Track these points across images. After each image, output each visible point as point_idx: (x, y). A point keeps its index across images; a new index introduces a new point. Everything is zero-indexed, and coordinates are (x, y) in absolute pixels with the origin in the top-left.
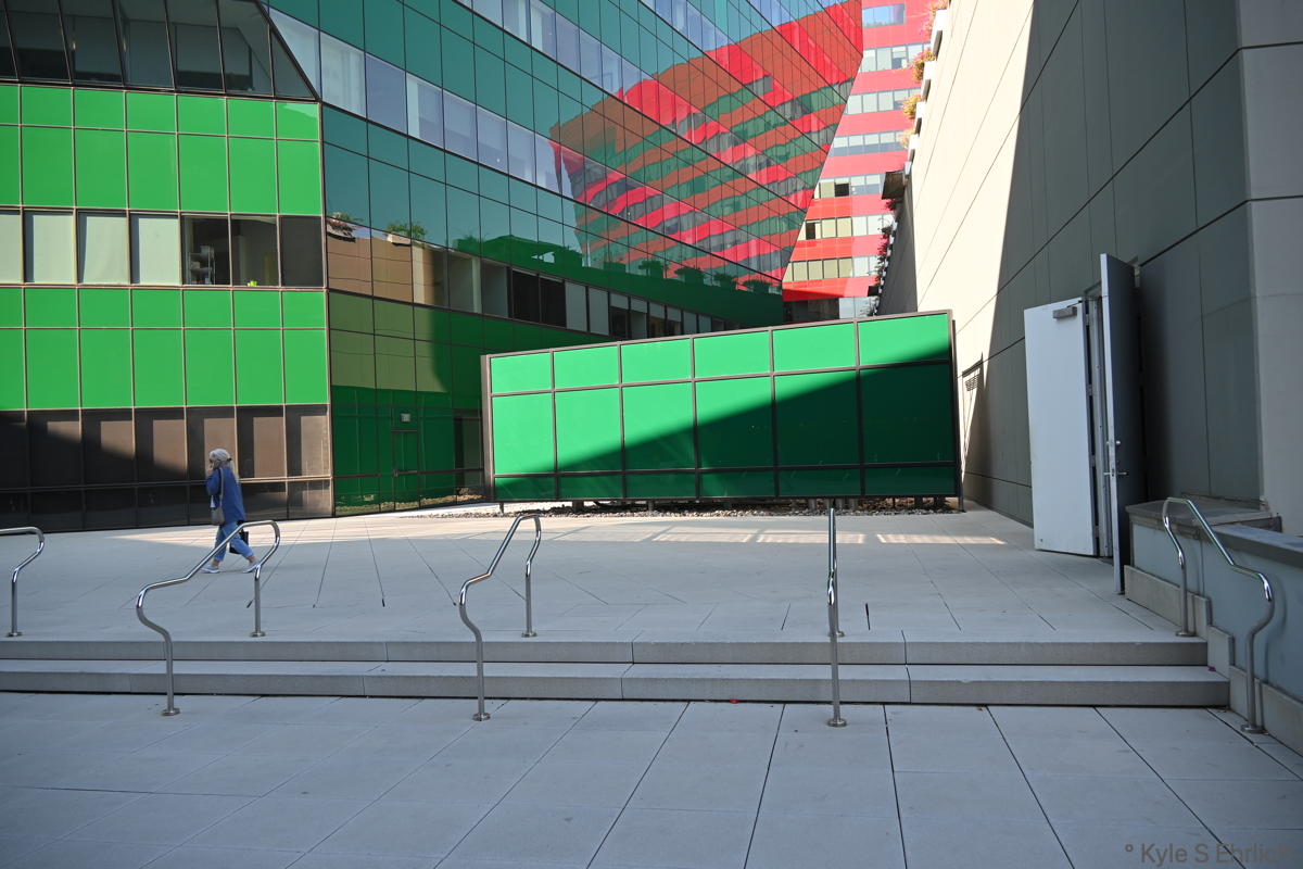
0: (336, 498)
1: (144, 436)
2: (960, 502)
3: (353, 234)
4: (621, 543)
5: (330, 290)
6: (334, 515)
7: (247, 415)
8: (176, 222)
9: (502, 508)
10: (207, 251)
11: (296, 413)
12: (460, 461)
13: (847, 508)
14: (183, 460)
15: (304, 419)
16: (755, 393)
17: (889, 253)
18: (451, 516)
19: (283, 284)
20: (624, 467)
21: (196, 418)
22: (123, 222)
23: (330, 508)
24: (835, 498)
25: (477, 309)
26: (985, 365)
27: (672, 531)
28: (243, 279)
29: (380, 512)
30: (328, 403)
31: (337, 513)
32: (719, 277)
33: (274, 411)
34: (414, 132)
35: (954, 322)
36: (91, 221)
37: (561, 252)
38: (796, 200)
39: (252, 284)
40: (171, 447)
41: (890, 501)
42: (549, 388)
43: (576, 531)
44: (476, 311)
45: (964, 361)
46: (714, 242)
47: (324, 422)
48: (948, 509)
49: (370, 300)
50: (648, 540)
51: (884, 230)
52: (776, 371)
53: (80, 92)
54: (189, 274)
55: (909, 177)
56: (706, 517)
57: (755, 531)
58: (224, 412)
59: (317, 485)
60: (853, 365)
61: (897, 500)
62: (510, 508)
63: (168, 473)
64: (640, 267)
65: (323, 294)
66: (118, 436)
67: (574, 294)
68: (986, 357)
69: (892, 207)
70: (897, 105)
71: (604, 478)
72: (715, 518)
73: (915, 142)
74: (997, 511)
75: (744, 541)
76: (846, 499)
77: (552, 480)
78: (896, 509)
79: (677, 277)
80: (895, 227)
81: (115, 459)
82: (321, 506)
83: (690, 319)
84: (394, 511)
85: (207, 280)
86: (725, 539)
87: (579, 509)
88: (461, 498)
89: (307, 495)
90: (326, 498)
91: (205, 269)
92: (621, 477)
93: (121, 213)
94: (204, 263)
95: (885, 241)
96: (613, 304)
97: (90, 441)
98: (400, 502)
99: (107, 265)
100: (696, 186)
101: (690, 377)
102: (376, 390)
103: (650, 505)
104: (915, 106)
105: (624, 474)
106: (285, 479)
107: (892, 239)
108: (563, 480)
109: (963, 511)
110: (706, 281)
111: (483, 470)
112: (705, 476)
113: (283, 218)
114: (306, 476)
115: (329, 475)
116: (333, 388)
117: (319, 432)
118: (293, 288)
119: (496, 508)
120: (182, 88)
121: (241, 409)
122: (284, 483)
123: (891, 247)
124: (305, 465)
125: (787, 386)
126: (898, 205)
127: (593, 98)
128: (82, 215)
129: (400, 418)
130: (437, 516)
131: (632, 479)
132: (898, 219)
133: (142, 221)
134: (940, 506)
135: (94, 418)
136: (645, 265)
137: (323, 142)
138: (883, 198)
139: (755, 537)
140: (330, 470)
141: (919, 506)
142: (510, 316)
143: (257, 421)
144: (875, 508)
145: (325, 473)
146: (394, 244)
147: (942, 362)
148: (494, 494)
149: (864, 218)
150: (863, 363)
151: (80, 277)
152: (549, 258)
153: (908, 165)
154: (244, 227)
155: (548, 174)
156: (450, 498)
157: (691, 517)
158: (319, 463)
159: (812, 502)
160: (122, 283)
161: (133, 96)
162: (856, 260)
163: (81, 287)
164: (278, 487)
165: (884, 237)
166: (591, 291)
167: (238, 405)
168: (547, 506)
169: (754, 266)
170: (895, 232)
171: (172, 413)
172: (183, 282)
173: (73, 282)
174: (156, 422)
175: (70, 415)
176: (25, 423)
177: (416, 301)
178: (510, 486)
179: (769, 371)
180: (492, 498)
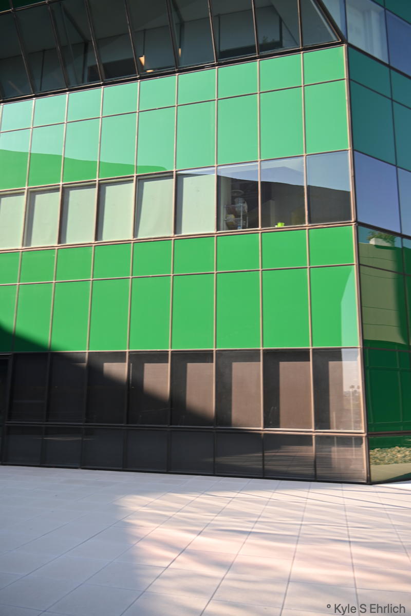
5: (359, 224)
6: (370, 482)
7: (274, 358)
8: (213, 177)
10: (241, 206)
11: (324, 357)
14: (211, 405)
15: (332, 363)
19: (310, 222)
21: (224, 361)
22: (171, 183)
23: (365, 471)
30: (359, 346)
31: (373, 479)
33: (300, 355)
36: (147, 185)
39: (280, 225)
40: (201, 390)
47: (355, 367)
49: (399, 238)
53: (145, 83)
58: (249, 356)
59: (348, 441)
63: (198, 417)
65: (353, 228)
82: (352, 467)
85: (240, 226)
89: (336, 452)
90: (359, 457)
93: (169, 175)
94: (237, 215)
97: (134, 383)
99: (156, 222)
106: (313, 431)
113: (309, 157)
114: (333, 431)
115: (362, 430)
118: (320, 225)
120: (222, 61)
121: (267, 353)
122: (311, 436)
124: (333, 416)
133: (186, 180)
135: (139, 359)
137: (349, 79)
140: (363, 424)
143: (283, 365)
145: (356, 428)
151: (135, 234)
158: (350, 416)
160: (168, 235)
161: (184, 77)
163: (136, 241)
164: (304, 440)
167: (265, 348)
171: (203, 356)
172: (218, 228)
173: (131, 238)
174: (190, 365)
175: (118, 357)
176: (85, 364)
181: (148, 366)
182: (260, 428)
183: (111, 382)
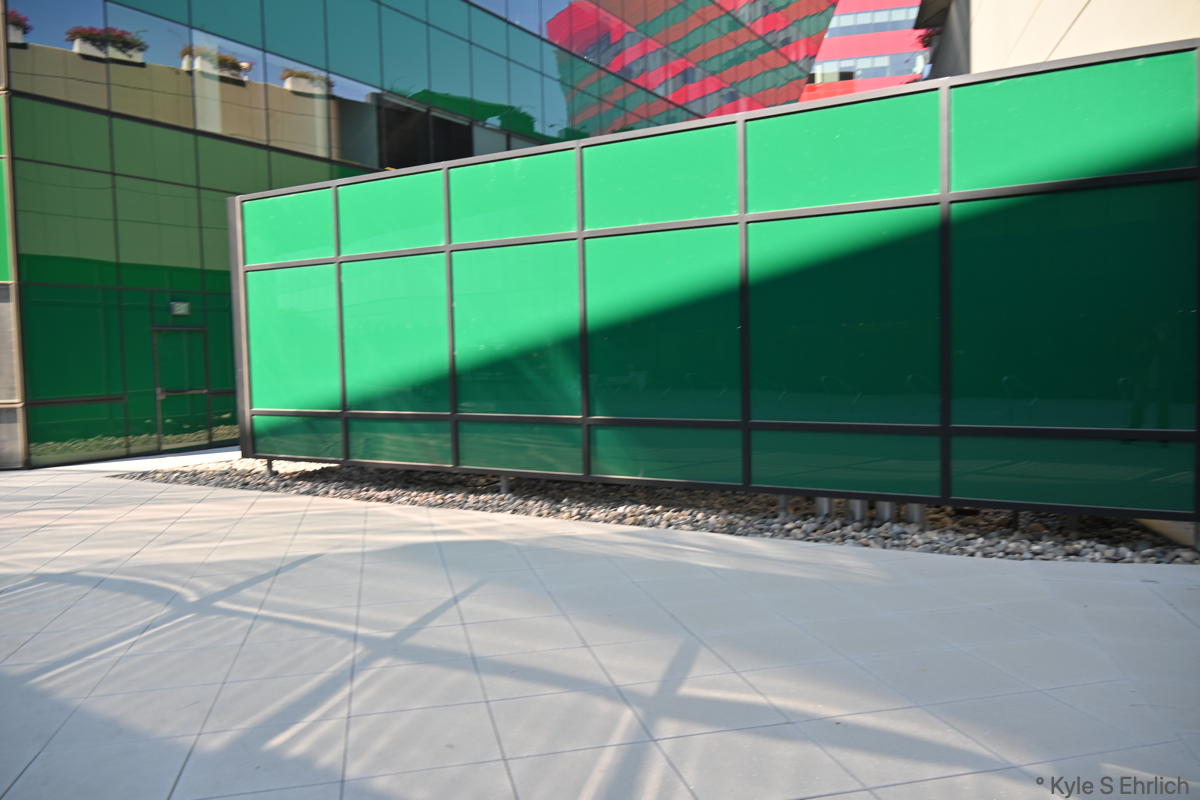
0: (28, 435)
5: (14, 93)
6: (27, 466)
9: (270, 465)
13: (902, 521)
20: (454, 403)
23: (21, 454)
30: (12, 283)
31: (32, 462)
42: (332, 255)
47: (6, 312)
52: (752, 213)
60: (934, 193)
62: (283, 467)
71: (420, 426)
77: (338, 424)
82: (6, 451)
90: (15, 436)
92: (448, 425)
101: (574, 230)
102: (118, 265)
103: (503, 483)
105: (455, 420)
108: (355, 424)
112: (601, 435)
115: (17, 400)
116: (23, 259)
117: (3, 330)
125: (775, 246)
126: (939, 34)
129: (169, 309)
132: (936, 55)
140: (18, 391)
145: (10, 396)
148: (253, 443)
150: (959, 188)
158: (2, 380)
159: (824, 504)
177: (201, 127)
178: (275, 431)
179: (735, 214)
180: (250, 449)
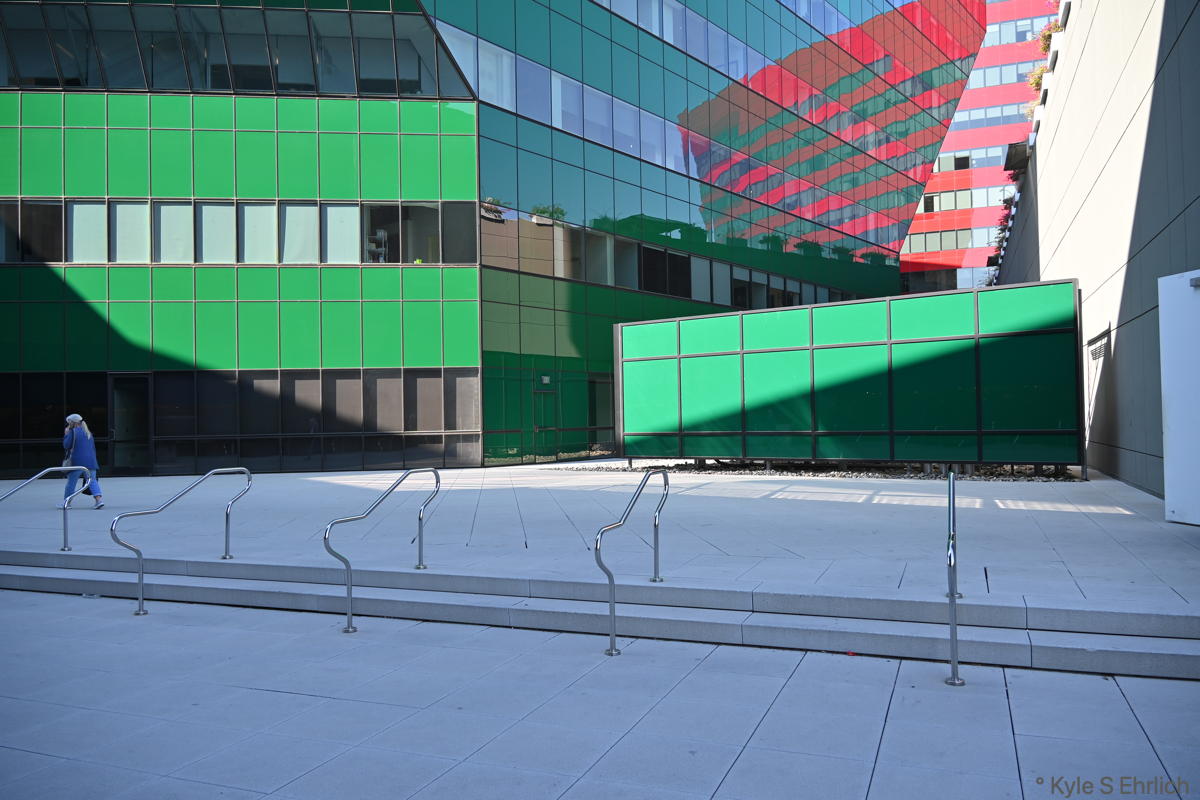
0: (485, 450)
1: (329, 394)
2: (1084, 471)
3: (503, 217)
4: (741, 499)
5: (483, 266)
6: (483, 466)
7: (412, 375)
8: (357, 210)
9: (630, 463)
10: (382, 234)
11: (453, 374)
12: (593, 421)
13: (963, 473)
14: (358, 414)
15: (458, 380)
16: (872, 360)
17: (1010, 223)
18: (584, 469)
19: (443, 262)
20: (744, 427)
21: (371, 377)
22: (315, 210)
23: (480, 459)
24: (951, 463)
25: (610, 282)
26: (1113, 335)
27: (788, 489)
28: (410, 258)
29: (522, 464)
30: (479, 366)
31: (486, 464)
32: (836, 250)
33: (434, 373)
34: (557, 124)
35: (1080, 291)
36: (290, 210)
37: (687, 229)
38: (915, 173)
39: (418, 262)
40: (350, 403)
41: (1008, 468)
42: (676, 354)
43: (699, 486)
44: (609, 284)
45: (1090, 329)
46: (833, 216)
47: (476, 382)
48: (1070, 478)
49: (517, 275)
50: (764, 497)
51: (1005, 201)
52: (894, 339)
53: (283, 101)
54: (366, 255)
55: (1033, 148)
56: (822, 477)
57: (870, 492)
58: (392, 373)
59: (468, 438)
60: (972, 334)
61: (1015, 467)
62: (638, 463)
63: (348, 425)
64: (761, 242)
65: (475, 270)
66: (310, 394)
67: (699, 268)
68: (1114, 326)
69: (1014, 178)
70: (1021, 77)
71: (725, 439)
72: (830, 478)
73: (1040, 113)
74: (1123, 480)
75: (860, 501)
76: (962, 464)
77: (676, 440)
78: (1015, 475)
79: (796, 251)
80: (1017, 198)
81: (306, 412)
82: (472, 457)
83: (808, 290)
84: (534, 463)
85: (381, 259)
86: (840, 498)
87: (701, 467)
88: (593, 454)
89: (461, 447)
90: (476, 450)
91: (380, 249)
92: (740, 438)
93: (313, 203)
94: (379, 245)
95: (1006, 212)
96: (736, 276)
97: (287, 397)
98: (540, 455)
99: (301, 249)
100: (815, 164)
101: (808, 345)
102: (521, 355)
103: (768, 465)
104: (1041, 78)
105: (744, 435)
106: (443, 432)
107: (1014, 210)
108: (687, 439)
109: (1087, 480)
110: (825, 254)
111: (613, 428)
112: (821, 439)
113: (444, 204)
114: (459, 431)
115: (479, 430)
116: (483, 353)
117: (471, 390)
118: (452, 265)
119: (625, 463)
120: (364, 94)
121: (407, 371)
122: (441, 436)
123: (1013, 218)
124: (459, 420)
125: (903, 354)
126: (1021, 178)
127: (719, 85)
128: (283, 205)
129: (542, 380)
130: (572, 469)
131: (751, 440)
132: (1021, 190)
133: (330, 210)
134: (1061, 474)
135: (290, 377)
136: (766, 240)
137: (479, 136)
138: (1005, 170)
139: (871, 498)
140: (480, 425)
141: (1039, 473)
142: (640, 288)
143: (420, 381)
144: (992, 474)
145: (475, 428)
146: (539, 225)
147: (1067, 330)
148: (623, 451)
149: (985, 190)
150: (982, 332)
151: (280, 258)
152: (676, 234)
153: (1032, 136)
154: (412, 212)
155: (676, 158)
156: (583, 453)
157: (807, 477)
158: (471, 419)
159: (928, 467)
160: (313, 263)
161: (324, 102)
162: (975, 231)
163: (281, 267)
164: (436, 439)
165: (1006, 208)
166: (715, 264)
167: (405, 367)
168: (672, 463)
169: (872, 239)
170: (1017, 203)
171: (352, 374)
172: (362, 261)
173: (275, 262)
174: (338, 382)
175: (271, 374)
176: (236, 381)
177: (556, 275)
178: (638, 444)
179: (886, 340)
180: (622, 454)
181: (298, 383)
182: (402, 431)
183: (264, 397)
